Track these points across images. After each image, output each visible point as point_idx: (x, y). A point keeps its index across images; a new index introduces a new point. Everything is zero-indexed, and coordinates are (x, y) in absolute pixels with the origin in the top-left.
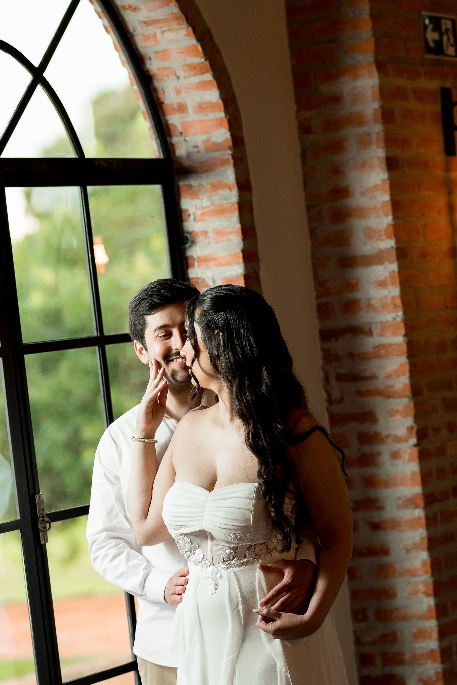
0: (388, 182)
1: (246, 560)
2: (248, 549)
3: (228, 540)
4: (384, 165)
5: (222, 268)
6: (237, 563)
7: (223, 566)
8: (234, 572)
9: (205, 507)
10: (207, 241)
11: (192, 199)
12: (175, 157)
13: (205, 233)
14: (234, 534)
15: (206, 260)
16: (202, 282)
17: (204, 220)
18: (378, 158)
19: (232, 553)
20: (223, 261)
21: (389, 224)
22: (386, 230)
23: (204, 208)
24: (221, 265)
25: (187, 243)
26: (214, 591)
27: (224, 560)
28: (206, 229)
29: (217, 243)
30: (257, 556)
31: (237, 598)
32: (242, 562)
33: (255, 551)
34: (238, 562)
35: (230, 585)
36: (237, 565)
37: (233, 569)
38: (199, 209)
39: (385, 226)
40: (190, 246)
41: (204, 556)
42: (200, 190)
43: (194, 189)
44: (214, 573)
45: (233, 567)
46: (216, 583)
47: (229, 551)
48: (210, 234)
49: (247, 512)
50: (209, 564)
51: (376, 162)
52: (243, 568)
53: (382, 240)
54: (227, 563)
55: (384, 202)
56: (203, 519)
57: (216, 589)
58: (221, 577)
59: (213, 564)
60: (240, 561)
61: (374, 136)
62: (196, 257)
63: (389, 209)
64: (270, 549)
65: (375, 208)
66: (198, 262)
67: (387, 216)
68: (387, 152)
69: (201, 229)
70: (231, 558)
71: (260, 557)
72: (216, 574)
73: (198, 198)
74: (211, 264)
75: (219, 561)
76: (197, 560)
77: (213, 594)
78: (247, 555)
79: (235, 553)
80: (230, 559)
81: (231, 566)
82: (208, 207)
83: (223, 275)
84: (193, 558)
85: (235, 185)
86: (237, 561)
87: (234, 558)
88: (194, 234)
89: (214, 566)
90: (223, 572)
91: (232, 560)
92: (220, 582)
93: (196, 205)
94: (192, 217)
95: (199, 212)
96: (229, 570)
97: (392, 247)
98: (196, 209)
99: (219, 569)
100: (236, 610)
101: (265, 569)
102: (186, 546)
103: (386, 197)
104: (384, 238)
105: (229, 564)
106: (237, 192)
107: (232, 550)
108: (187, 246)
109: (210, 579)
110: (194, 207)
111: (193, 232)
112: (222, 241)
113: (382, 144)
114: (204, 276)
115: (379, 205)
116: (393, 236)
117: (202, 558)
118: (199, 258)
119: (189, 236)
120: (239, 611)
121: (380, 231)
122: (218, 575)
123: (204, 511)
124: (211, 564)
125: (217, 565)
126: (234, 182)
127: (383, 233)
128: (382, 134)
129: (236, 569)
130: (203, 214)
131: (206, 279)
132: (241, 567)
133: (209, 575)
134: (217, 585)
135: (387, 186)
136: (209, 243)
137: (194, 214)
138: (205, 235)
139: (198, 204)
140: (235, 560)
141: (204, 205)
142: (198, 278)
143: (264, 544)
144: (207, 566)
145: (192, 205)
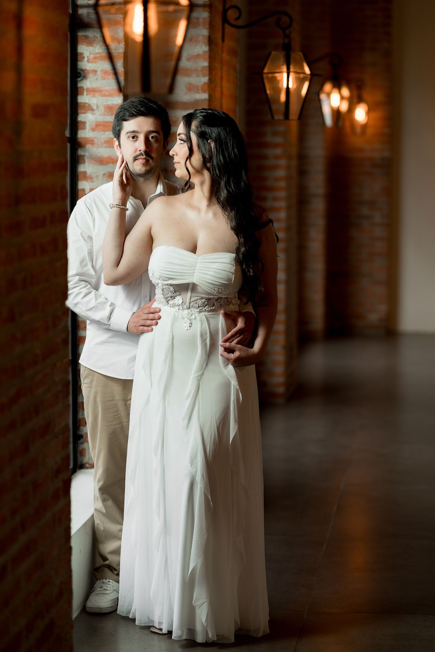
0: (208, 53)
1: (214, 308)
2: (217, 300)
3: (211, 292)
4: (206, 40)
5: (105, 98)
6: (207, 309)
7: (198, 310)
8: (205, 315)
9: (196, 267)
10: (96, 77)
11: (87, 46)
12: (77, 14)
13: (95, 72)
14: (218, 288)
15: (93, 91)
16: (88, 106)
17: (95, 62)
18: (203, 36)
19: (206, 302)
20: (107, 93)
21: (205, 83)
22: (203, 86)
23: (97, 53)
24: (105, 96)
25: (80, 77)
26: (189, 328)
27: (198, 306)
28: (96, 69)
29: (103, 80)
30: (221, 306)
31: (206, 334)
32: (211, 309)
33: (220, 302)
34: (209, 309)
35: (202, 324)
36: (208, 311)
37: (204, 313)
38: (92, 54)
39: (202, 83)
40: (82, 80)
41: (183, 301)
42: (94, 41)
43: (90, 39)
44: (190, 315)
45: (204, 312)
46: (191, 322)
47: (203, 300)
48: (99, 73)
49: (231, 274)
50: (186, 308)
51: (201, 38)
52: (211, 313)
53: (199, 93)
54: (201, 308)
55: (203, 67)
56: (194, 275)
57: (190, 327)
58: (195, 318)
59: (189, 308)
60: (210, 308)
61: (201, 20)
62: (85, 88)
63: (207, 72)
64: (229, 302)
65: (196, 70)
66: (87, 91)
67: (204, 76)
68: (210, 32)
69: (92, 69)
70: (205, 305)
71: (223, 307)
72: (191, 316)
73: (92, 46)
74: (97, 94)
75: (194, 306)
76: (176, 303)
77: (187, 329)
78: (215, 304)
79: (208, 302)
80: (203, 306)
81: (202, 311)
82: (99, 53)
83: (105, 103)
84: (171, 302)
85: (123, 40)
86: (208, 307)
87: (206, 305)
88: (86, 71)
89: (190, 310)
90: (197, 314)
91: (205, 307)
92: (194, 322)
93: (90, 51)
94: (86, 59)
95: (92, 56)
96: (201, 314)
97: (205, 99)
98: (90, 54)
99: (193, 313)
100: (205, 343)
101: (227, 316)
102: (169, 293)
103: (206, 64)
104: (200, 91)
105: (201, 309)
106: (124, 45)
107: (206, 300)
108: (79, 79)
109: (186, 319)
110: (88, 52)
111: (85, 70)
112: (108, 79)
113: (208, 26)
114: (90, 102)
115: (200, 69)
116: (207, 91)
117: (181, 303)
118: (87, 89)
119: (82, 72)
120: (206, 344)
121: (198, 86)
122: (193, 317)
123: (195, 269)
124: (187, 309)
125: (192, 309)
126: (123, 38)
127: (200, 88)
128: (208, 20)
129: (206, 313)
130: (95, 58)
131: (91, 104)
132: (210, 312)
133: (185, 316)
134: (191, 324)
135: (207, 56)
136: (97, 79)
137: (88, 57)
138: (94, 73)
139: (91, 50)
140: (206, 307)
141: (97, 51)
142: (85, 103)
143: (227, 298)
144: (183, 309)
145: (87, 50)
